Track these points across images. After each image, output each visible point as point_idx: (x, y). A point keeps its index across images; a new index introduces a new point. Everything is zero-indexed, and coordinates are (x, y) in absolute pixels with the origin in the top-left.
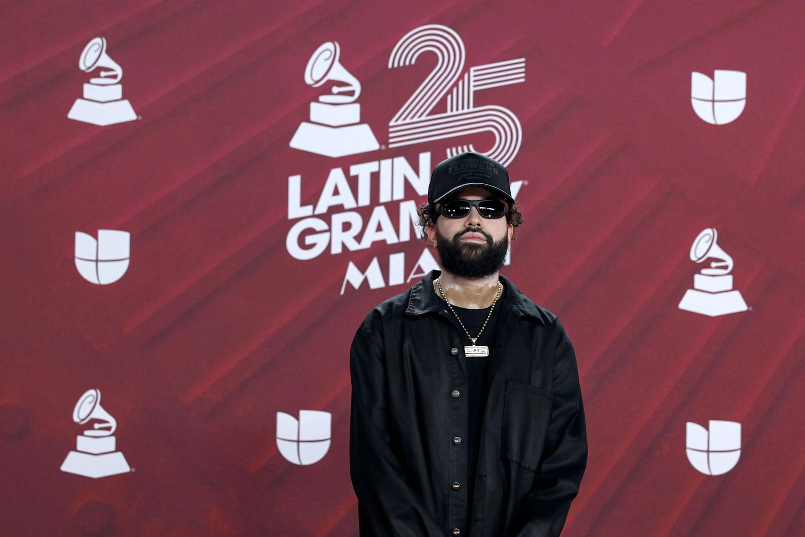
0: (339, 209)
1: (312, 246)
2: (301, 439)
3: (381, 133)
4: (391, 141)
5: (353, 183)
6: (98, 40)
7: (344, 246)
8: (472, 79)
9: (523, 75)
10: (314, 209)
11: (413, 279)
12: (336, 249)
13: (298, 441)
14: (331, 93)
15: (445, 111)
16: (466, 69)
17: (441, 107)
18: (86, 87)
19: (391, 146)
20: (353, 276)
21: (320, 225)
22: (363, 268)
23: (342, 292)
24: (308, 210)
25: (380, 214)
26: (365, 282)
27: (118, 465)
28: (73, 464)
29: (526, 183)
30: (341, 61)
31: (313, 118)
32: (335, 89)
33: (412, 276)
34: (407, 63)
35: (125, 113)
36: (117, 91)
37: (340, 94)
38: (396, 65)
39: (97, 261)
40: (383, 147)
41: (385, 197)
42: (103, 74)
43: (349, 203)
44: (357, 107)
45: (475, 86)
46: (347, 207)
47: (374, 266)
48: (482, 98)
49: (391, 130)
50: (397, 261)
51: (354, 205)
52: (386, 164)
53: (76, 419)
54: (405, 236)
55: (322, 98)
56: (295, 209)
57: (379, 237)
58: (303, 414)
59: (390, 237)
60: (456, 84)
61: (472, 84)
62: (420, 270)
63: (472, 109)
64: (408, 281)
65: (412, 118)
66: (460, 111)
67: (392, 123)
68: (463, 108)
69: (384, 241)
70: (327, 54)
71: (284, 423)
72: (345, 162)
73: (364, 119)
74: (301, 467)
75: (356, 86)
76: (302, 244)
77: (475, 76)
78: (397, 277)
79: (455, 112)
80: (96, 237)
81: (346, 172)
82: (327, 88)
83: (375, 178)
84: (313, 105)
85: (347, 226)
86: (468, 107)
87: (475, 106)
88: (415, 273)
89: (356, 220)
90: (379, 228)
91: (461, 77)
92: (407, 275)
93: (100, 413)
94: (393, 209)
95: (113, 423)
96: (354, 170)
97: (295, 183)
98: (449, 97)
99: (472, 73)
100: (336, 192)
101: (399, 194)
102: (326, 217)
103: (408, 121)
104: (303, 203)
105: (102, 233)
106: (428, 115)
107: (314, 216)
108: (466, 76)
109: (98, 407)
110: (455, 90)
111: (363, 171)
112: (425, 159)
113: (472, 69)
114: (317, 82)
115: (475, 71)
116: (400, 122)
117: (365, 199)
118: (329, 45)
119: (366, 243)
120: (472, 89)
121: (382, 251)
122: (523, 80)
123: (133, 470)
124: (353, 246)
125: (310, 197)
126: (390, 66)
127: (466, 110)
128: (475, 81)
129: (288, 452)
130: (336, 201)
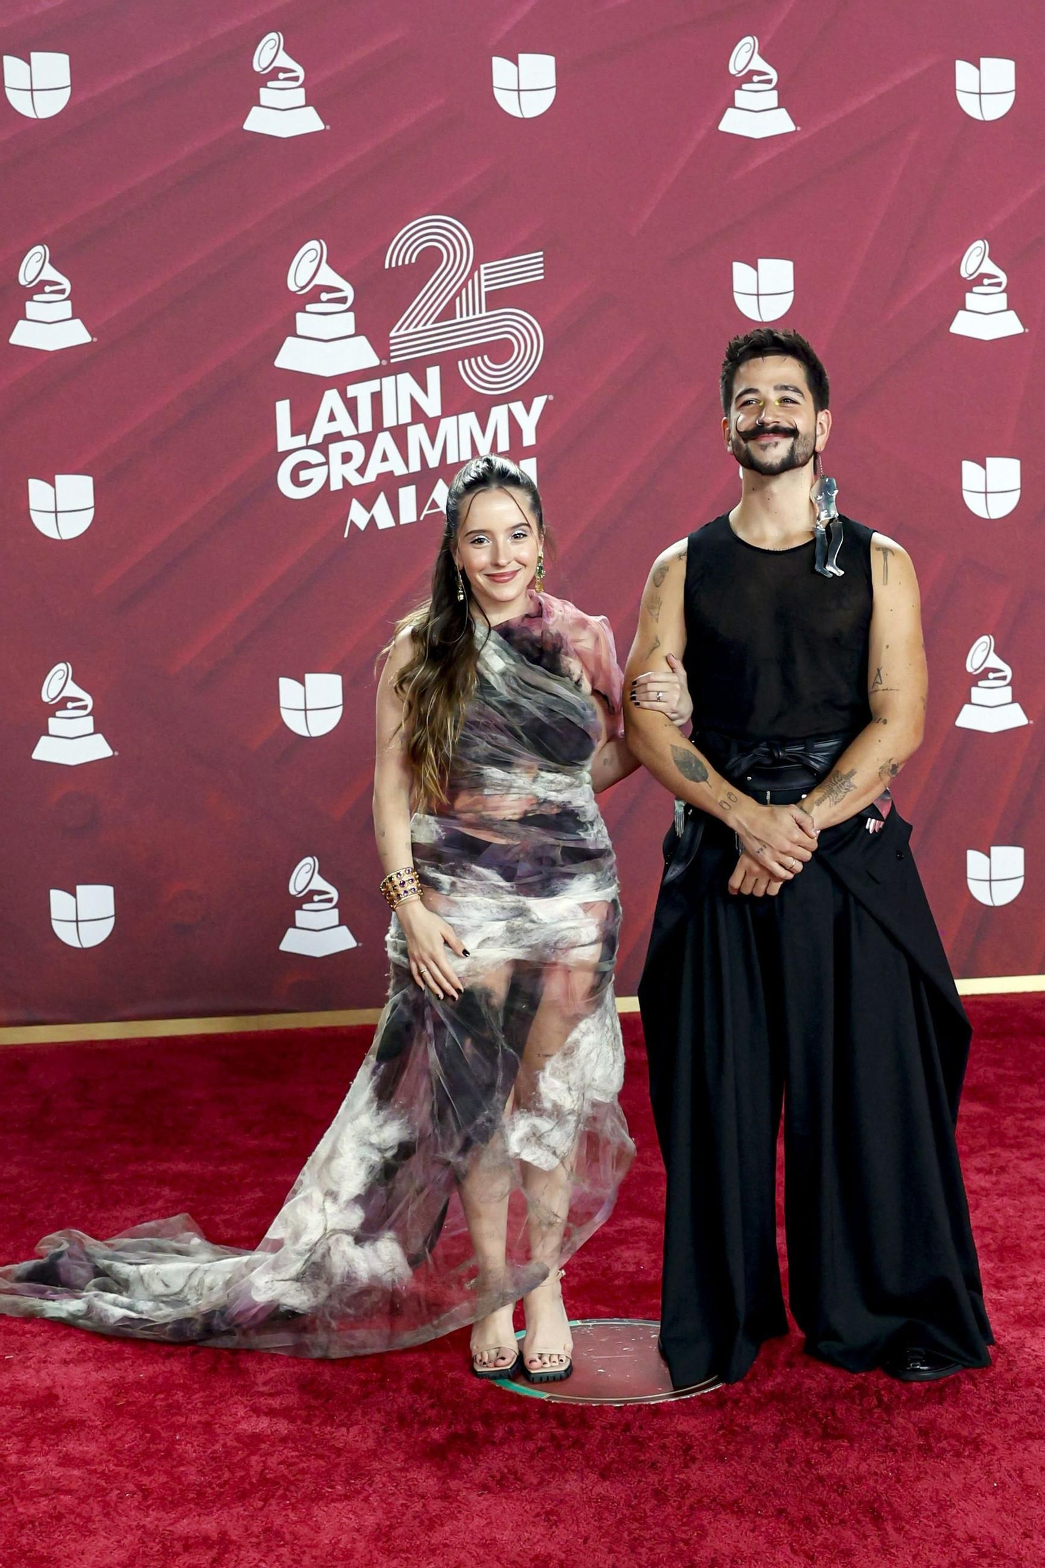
0: (337, 437)
1: (308, 482)
2: (308, 707)
3: (381, 346)
4: (392, 354)
5: (351, 406)
6: (39, 248)
7: (345, 480)
8: (483, 278)
9: (542, 271)
10: (308, 439)
11: (426, 515)
12: (336, 485)
13: (306, 710)
14: (319, 301)
15: (455, 318)
16: (475, 267)
17: (448, 313)
18: (29, 305)
19: (392, 361)
20: (358, 515)
21: (315, 457)
22: (368, 506)
23: (346, 536)
24: (300, 440)
25: (384, 441)
26: (372, 521)
27: (98, 749)
28: (46, 751)
29: (551, 397)
30: (328, 262)
31: (299, 332)
32: (324, 296)
33: (425, 512)
34: (407, 262)
35: (77, 334)
36: (66, 308)
37: (330, 301)
38: (393, 265)
39: (56, 512)
40: (384, 363)
41: (389, 421)
42: (48, 289)
43: (348, 429)
44: (351, 315)
45: (486, 286)
46: (345, 435)
47: (382, 502)
48: (495, 300)
49: (392, 341)
50: (407, 495)
51: (354, 432)
52: (388, 381)
53: (45, 699)
54: (415, 466)
55: (309, 307)
56: (285, 439)
57: (385, 468)
58: (309, 677)
59: (397, 467)
60: (465, 285)
61: (483, 284)
62: (434, 505)
63: (484, 314)
64: (422, 518)
65: (416, 326)
66: (471, 317)
67: (392, 334)
68: (474, 313)
69: (392, 472)
70: (312, 254)
71: (288, 689)
72: (341, 382)
73: (360, 329)
74: (311, 738)
75: (348, 291)
76: (296, 481)
77: (486, 274)
78: (408, 514)
79: (465, 318)
80: (53, 484)
81: (343, 394)
82: (314, 295)
83: (377, 398)
84: (299, 316)
85: (347, 458)
86: (480, 312)
87: (487, 311)
88: (428, 510)
89: (357, 449)
90: (385, 458)
91: (471, 276)
92: (419, 510)
93: (73, 690)
94: (399, 435)
95: (88, 700)
96: (352, 391)
97: (283, 409)
98: (458, 300)
99: (483, 272)
100: (332, 418)
101: (406, 417)
102: (322, 447)
103: (411, 330)
104: (295, 433)
105: (59, 479)
106: (433, 323)
107: (307, 447)
108: (476, 274)
109: (70, 682)
110: (464, 291)
111: (362, 392)
112: (433, 374)
113: (482, 266)
114: (303, 288)
115: (486, 268)
116: (402, 332)
117: (366, 425)
118: (313, 244)
119: (370, 476)
120: (484, 290)
121: (389, 485)
122: (542, 277)
123: (116, 753)
124: (356, 480)
125: (302, 425)
126: (387, 266)
127: (478, 315)
128: (486, 280)
129: (294, 722)
130: (332, 428)
